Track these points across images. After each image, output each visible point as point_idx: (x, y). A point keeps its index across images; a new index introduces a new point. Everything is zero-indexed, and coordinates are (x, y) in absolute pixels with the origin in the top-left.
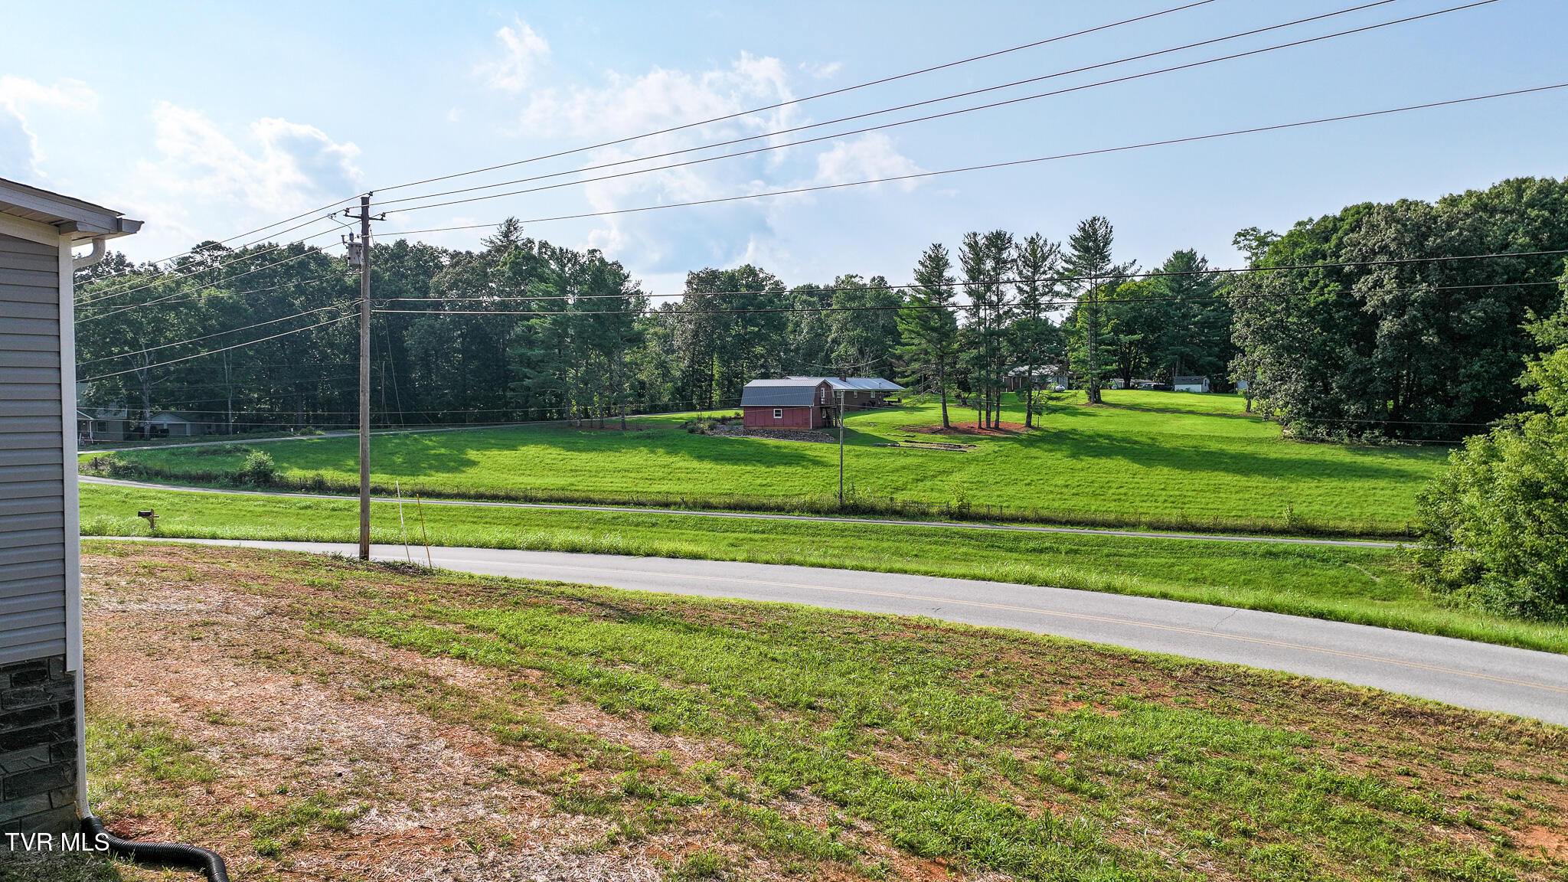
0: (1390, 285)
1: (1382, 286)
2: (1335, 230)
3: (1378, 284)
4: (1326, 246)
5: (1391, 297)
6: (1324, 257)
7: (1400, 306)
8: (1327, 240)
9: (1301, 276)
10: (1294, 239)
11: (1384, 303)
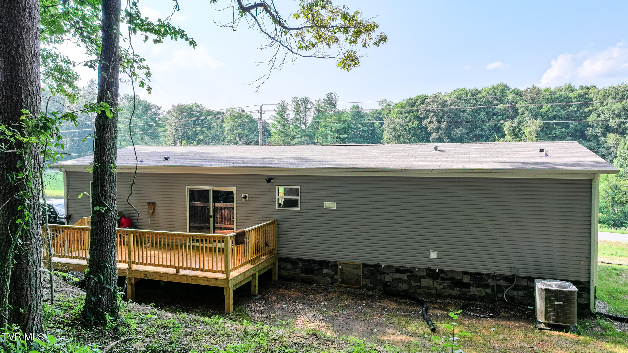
0: (435, 122)
1: (433, 123)
2: (415, 103)
3: (431, 122)
4: (413, 108)
5: (435, 126)
6: (413, 112)
7: (437, 130)
8: (413, 106)
9: (406, 117)
10: (403, 106)
11: (433, 128)
